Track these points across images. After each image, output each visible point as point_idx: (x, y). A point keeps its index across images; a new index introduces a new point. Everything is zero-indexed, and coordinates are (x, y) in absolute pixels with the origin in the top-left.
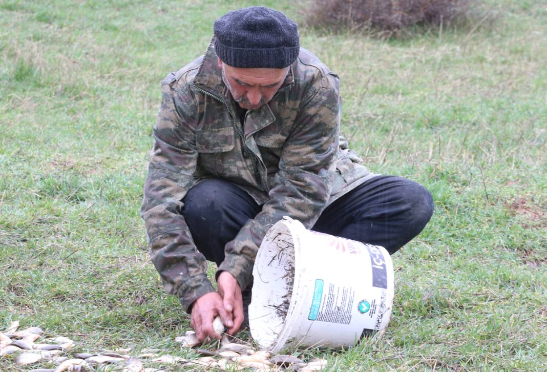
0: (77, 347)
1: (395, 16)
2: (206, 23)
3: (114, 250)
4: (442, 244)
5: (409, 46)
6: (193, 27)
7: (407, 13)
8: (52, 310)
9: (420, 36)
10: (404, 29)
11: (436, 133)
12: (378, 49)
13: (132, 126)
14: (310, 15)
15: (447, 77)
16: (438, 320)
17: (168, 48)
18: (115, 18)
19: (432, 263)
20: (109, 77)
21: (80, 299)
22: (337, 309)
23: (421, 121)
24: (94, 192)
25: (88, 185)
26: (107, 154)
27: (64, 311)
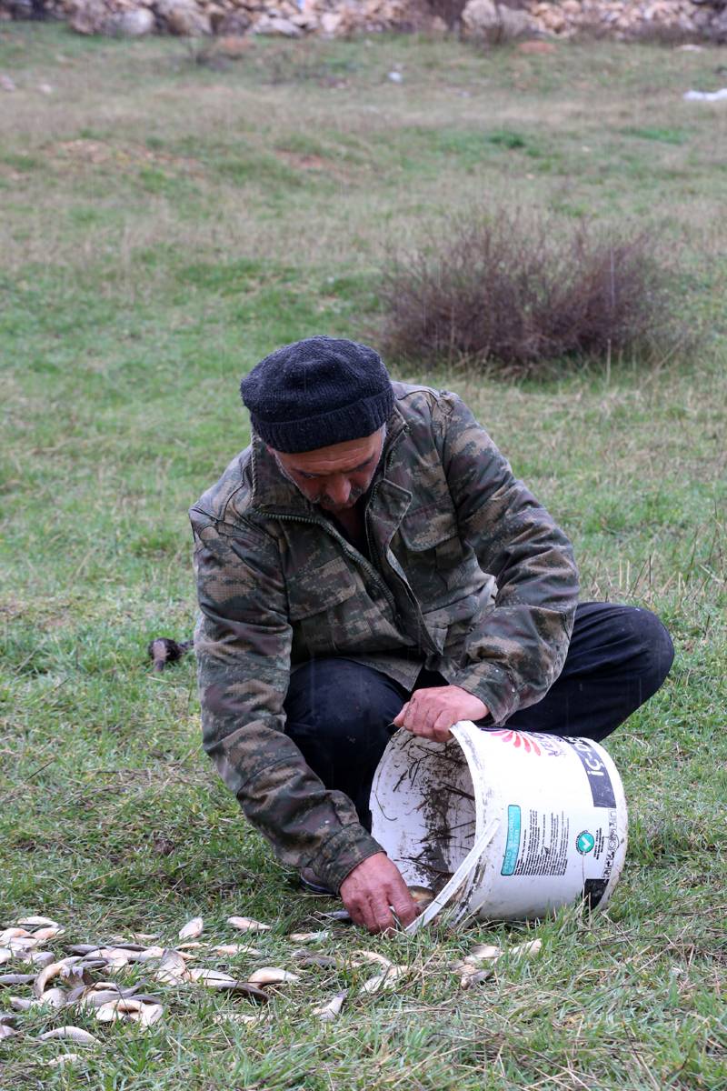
0: (70, 934)
1: (530, 340)
2: (207, 357)
3: (109, 760)
4: (666, 738)
5: (554, 392)
6: (185, 363)
7: (549, 336)
8: (15, 867)
9: (571, 374)
10: (545, 363)
11: (620, 542)
12: (503, 398)
13: (104, 538)
14: (384, 341)
15: (626, 445)
16: (674, 872)
17: (148, 400)
18: (52, 350)
19: (652, 772)
20: (53, 454)
21: (60, 848)
22: (544, 853)
23: (595, 522)
24: (60, 658)
25: (51, 646)
26: (76, 591)
27: (36, 870)
